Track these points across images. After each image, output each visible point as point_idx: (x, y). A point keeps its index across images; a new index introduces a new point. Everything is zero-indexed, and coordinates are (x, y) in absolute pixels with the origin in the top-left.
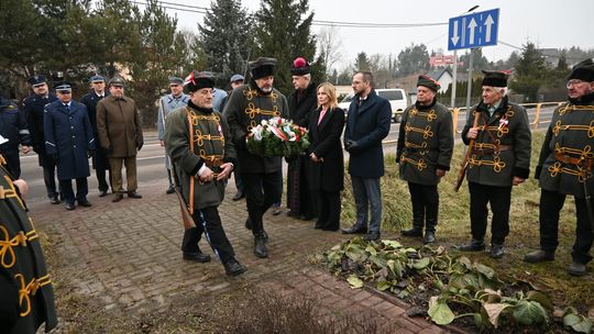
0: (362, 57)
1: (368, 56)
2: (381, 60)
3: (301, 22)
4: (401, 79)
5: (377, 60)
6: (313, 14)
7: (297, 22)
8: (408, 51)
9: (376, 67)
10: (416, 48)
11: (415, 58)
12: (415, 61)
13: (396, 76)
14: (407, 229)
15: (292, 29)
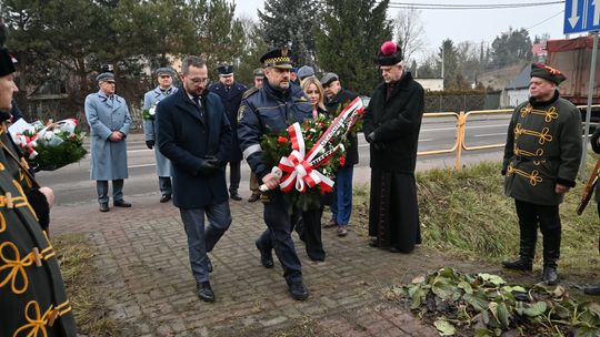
0: (448, 44)
1: (455, 45)
2: (470, 49)
3: (376, 5)
4: (496, 72)
5: (466, 49)
7: (372, 5)
8: (505, 37)
9: (464, 58)
10: (515, 34)
11: (513, 46)
12: (514, 50)
13: (489, 68)
15: (365, 13)
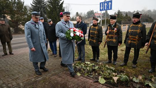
0: (77, 13)
2: (82, 14)
3: (60, 3)
4: (88, 19)
5: (81, 14)
6: (63, 2)
7: (59, 3)
8: (89, 12)
10: (91, 11)
12: (91, 14)
13: (86, 18)
14: (91, 59)
15: (58, 5)
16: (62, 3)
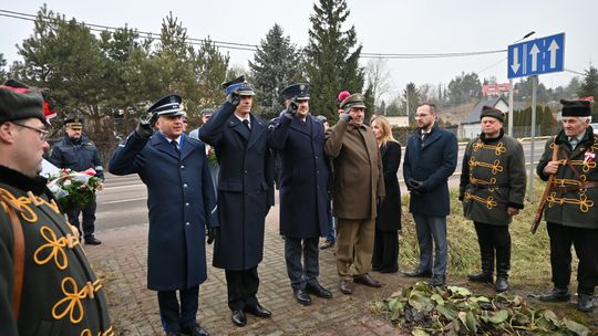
0: (411, 87)
1: (417, 87)
2: (430, 90)
3: (349, 55)
4: (453, 109)
5: (427, 91)
6: (359, 51)
7: (345, 55)
8: (458, 80)
9: (425, 98)
10: (468, 77)
11: (466, 87)
12: (466, 91)
13: (447, 106)
15: (340, 62)
16: (357, 54)
